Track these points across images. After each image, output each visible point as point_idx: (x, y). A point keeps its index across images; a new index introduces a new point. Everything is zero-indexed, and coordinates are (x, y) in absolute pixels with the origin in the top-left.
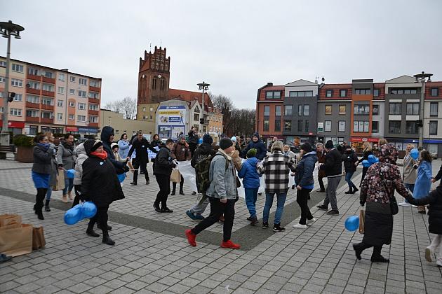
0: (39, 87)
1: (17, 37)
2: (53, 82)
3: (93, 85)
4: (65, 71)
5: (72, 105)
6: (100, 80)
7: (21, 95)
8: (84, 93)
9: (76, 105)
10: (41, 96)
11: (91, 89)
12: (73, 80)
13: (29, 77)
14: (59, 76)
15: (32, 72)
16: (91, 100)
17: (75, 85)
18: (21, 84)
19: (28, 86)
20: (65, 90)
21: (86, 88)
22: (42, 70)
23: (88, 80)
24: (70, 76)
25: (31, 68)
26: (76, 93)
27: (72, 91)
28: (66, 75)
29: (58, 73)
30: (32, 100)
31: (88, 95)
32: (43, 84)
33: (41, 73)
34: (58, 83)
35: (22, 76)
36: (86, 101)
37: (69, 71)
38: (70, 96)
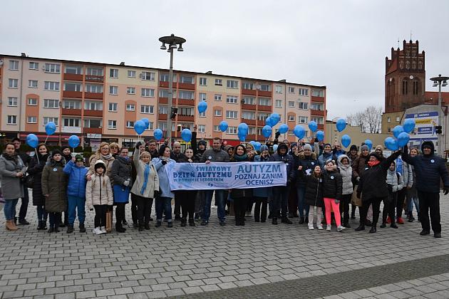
0: (255, 102)
1: (180, 49)
2: (269, 95)
3: (316, 94)
4: (283, 82)
5: (292, 119)
6: (324, 88)
7: (236, 112)
8: (306, 105)
9: (297, 119)
10: (257, 111)
11: (314, 99)
12: (292, 90)
13: (244, 92)
14: (276, 88)
15: (247, 86)
16: (313, 113)
17: (296, 97)
18: (236, 101)
19: (242, 102)
20: (283, 103)
21: (307, 99)
22: (257, 83)
23: (309, 89)
24: (287, 86)
25: (246, 82)
26: (296, 106)
27: (292, 103)
28: (283, 86)
29: (274, 85)
30: (248, 116)
31: (310, 106)
32: (259, 99)
33: (257, 87)
34: (275, 96)
35: (237, 92)
36: (307, 113)
37: (287, 81)
38: (289, 110)
